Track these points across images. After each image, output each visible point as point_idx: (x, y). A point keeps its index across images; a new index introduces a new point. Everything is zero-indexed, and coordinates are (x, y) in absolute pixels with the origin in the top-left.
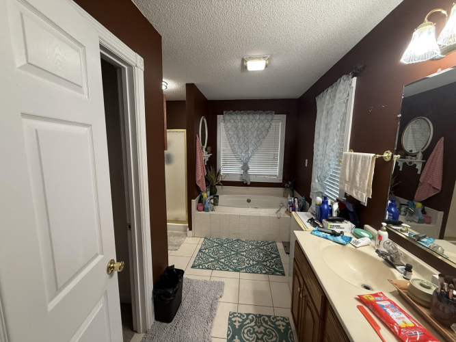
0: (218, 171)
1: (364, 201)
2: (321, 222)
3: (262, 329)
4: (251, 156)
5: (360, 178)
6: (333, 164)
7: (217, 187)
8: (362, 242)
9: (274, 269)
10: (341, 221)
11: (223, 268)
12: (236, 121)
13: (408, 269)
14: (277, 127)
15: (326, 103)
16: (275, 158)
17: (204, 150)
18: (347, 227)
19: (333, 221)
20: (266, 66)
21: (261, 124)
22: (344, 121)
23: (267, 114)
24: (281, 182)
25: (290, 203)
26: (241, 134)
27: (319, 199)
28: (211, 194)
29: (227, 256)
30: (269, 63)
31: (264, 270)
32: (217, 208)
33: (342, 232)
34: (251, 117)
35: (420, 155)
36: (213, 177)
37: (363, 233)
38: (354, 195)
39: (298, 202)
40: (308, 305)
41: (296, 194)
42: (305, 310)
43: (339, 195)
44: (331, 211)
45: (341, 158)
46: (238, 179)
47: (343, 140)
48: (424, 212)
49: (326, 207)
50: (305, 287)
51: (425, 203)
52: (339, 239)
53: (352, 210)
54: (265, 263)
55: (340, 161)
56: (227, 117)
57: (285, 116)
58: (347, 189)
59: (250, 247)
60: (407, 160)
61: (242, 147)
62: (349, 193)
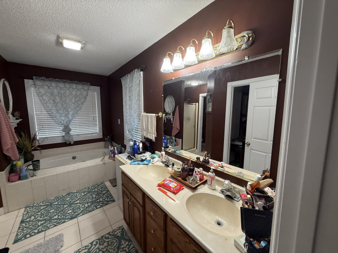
0: (32, 136)
1: (154, 139)
2: (135, 156)
3: (106, 244)
4: (72, 119)
5: (151, 127)
6: (136, 121)
7: (33, 152)
8: (155, 160)
9: (106, 201)
10: (144, 153)
11: (59, 223)
12: (51, 88)
13: (173, 165)
14: (94, 95)
15: (128, 83)
16: (94, 120)
17: (10, 116)
18: (148, 155)
19: (141, 153)
20: (82, 48)
21: (79, 93)
22: (139, 95)
23: (83, 84)
24: (102, 137)
25: (111, 151)
26: (58, 99)
27: (132, 143)
28: (26, 161)
29: (60, 212)
30: (84, 47)
31: (99, 205)
32: (38, 172)
33: (146, 158)
34: (67, 85)
35: (172, 114)
36: (27, 143)
37: (155, 156)
38: (149, 137)
39: (117, 149)
40: (135, 206)
41: (114, 144)
42: (133, 210)
43: (142, 139)
44: (139, 148)
45: (140, 117)
46: (59, 141)
47: (140, 107)
48: (176, 141)
49: (136, 147)
50: (132, 197)
51: (176, 136)
52: (145, 162)
53: (149, 145)
54: (98, 201)
55: (140, 119)
56: (39, 83)
57: (99, 88)
58: (145, 135)
59: (83, 194)
60: (167, 117)
61: (61, 112)
62: (146, 137)
